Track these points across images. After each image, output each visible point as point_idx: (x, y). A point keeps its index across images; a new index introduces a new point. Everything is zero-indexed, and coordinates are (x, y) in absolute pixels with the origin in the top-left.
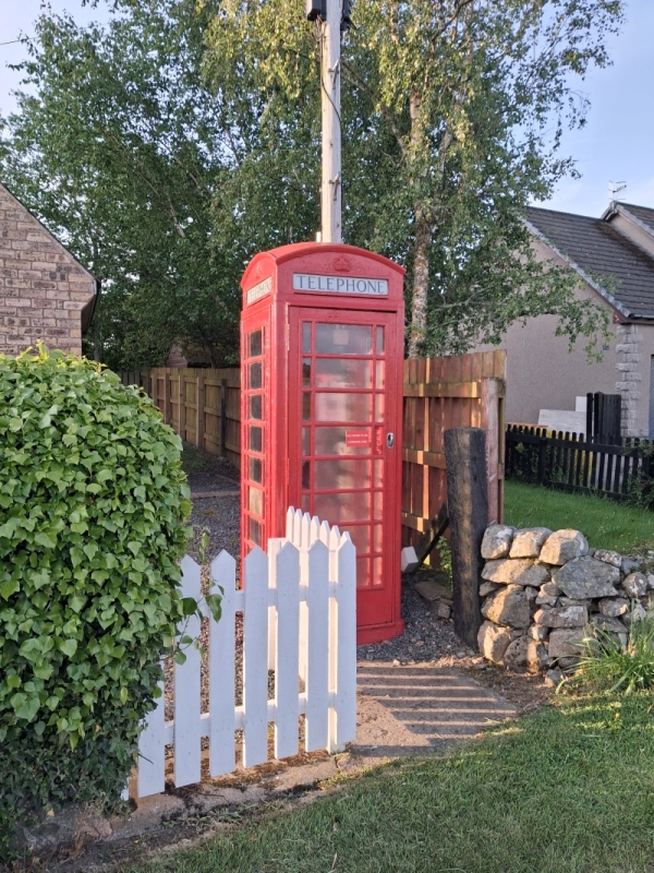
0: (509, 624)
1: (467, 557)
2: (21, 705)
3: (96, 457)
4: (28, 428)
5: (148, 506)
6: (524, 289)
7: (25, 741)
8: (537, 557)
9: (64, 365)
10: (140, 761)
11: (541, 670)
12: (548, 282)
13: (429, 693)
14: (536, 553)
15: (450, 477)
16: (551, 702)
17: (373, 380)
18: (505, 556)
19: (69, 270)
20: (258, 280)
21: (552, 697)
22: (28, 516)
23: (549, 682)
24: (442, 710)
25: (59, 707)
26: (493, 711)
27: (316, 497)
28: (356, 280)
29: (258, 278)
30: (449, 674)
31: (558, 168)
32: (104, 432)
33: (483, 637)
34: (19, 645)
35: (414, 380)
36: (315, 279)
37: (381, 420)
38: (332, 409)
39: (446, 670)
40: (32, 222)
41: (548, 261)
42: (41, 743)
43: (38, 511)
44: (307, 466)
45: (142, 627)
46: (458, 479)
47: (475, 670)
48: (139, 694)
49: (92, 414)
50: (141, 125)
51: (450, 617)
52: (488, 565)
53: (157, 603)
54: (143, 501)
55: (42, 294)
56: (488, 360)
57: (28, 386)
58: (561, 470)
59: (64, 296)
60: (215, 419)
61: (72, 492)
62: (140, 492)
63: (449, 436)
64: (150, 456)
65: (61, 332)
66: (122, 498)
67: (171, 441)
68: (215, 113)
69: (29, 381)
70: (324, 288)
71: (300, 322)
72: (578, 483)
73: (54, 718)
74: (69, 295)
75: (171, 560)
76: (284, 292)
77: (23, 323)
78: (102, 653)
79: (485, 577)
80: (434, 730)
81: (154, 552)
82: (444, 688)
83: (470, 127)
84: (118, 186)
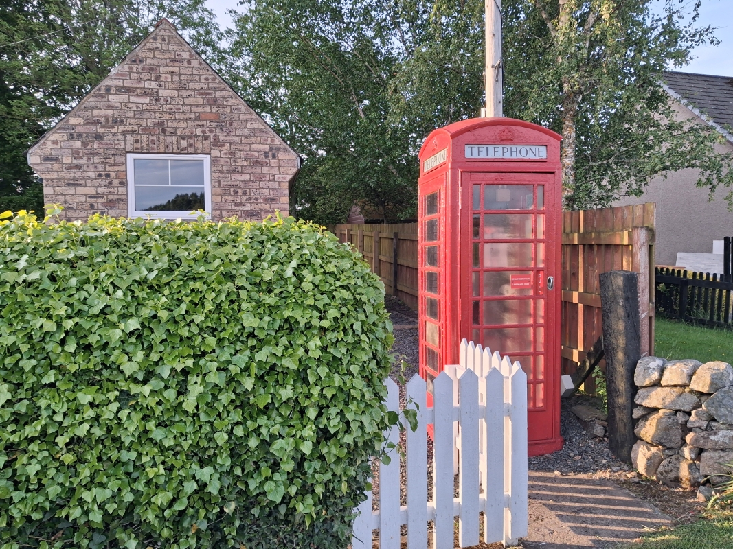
0: (661, 444)
1: (621, 385)
2: (272, 490)
3: (326, 299)
4: (276, 277)
5: (363, 337)
6: (664, 147)
7: (271, 519)
8: (688, 386)
9: (297, 228)
10: (353, 540)
11: (692, 486)
12: (688, 139)
13: (588, 500)
14: (687, 382)
15: (605, 314)
16: (704, 515)
17: (535, 231)
18: (657, 384)
19: (278, 149)
20: (434, 152)
21: (705, 510)
22: (277, 345)
23: (701, 497)
24: (602, 516)
25: (296, 494)
26: (649, 520)
27: (484, 331)
28: (519, 147)
29: (434, 150)
30: (605, 485)
31: (698, 37)
32: (331, 280)
33: (637, 454)
34: (269, 444)
35: (568, 230)
36: (483, 148)
37: (541, 265)
38: (496, 257)
39: (602, 481)
40: (251, 113)
41: (688, 120)
42: (282, 521)
43: (284, 341)
44: (476, 305)
45: (360, 433)
46: (612, 316)
47: (630, 483)
48: (354, 487)
49: (322, 267)
50: (329, 30)
51: (605, 436)
52: (640, 392)
53: (371, 414)
54: (360, 333)
55: (258, 170)
56: (638, 212)
57: (272, 245)
58: (701, 307)
59: (275, 171)
60: (388, 265)
61: (309, 327)
62: (357, 326)
63: (604, 279)
64: (364, 298)
65: (273, 200)
66: (345, 331)
67: (378, 286)
68: (388, 14)
69: (274, 242)
70: (491, 155)
71: (471, 184)
72: (719, 319)
73: (293, 502)
74: (279, 170)
75: (380, 380)
76: (457, 160)
77: (244, 193)
78: (329, 453)
79: (638, 402)
80: (596, 533)
81: (368, 374)
82: (602, 497)
83: (613, 8)
84: (312, 79)
